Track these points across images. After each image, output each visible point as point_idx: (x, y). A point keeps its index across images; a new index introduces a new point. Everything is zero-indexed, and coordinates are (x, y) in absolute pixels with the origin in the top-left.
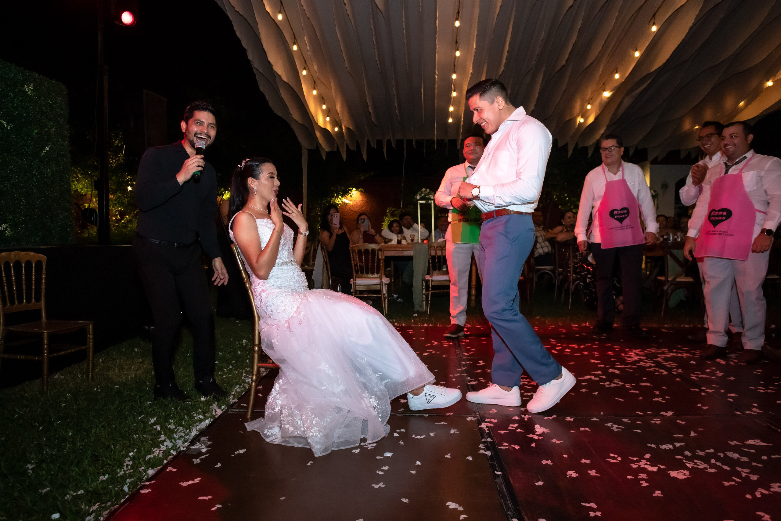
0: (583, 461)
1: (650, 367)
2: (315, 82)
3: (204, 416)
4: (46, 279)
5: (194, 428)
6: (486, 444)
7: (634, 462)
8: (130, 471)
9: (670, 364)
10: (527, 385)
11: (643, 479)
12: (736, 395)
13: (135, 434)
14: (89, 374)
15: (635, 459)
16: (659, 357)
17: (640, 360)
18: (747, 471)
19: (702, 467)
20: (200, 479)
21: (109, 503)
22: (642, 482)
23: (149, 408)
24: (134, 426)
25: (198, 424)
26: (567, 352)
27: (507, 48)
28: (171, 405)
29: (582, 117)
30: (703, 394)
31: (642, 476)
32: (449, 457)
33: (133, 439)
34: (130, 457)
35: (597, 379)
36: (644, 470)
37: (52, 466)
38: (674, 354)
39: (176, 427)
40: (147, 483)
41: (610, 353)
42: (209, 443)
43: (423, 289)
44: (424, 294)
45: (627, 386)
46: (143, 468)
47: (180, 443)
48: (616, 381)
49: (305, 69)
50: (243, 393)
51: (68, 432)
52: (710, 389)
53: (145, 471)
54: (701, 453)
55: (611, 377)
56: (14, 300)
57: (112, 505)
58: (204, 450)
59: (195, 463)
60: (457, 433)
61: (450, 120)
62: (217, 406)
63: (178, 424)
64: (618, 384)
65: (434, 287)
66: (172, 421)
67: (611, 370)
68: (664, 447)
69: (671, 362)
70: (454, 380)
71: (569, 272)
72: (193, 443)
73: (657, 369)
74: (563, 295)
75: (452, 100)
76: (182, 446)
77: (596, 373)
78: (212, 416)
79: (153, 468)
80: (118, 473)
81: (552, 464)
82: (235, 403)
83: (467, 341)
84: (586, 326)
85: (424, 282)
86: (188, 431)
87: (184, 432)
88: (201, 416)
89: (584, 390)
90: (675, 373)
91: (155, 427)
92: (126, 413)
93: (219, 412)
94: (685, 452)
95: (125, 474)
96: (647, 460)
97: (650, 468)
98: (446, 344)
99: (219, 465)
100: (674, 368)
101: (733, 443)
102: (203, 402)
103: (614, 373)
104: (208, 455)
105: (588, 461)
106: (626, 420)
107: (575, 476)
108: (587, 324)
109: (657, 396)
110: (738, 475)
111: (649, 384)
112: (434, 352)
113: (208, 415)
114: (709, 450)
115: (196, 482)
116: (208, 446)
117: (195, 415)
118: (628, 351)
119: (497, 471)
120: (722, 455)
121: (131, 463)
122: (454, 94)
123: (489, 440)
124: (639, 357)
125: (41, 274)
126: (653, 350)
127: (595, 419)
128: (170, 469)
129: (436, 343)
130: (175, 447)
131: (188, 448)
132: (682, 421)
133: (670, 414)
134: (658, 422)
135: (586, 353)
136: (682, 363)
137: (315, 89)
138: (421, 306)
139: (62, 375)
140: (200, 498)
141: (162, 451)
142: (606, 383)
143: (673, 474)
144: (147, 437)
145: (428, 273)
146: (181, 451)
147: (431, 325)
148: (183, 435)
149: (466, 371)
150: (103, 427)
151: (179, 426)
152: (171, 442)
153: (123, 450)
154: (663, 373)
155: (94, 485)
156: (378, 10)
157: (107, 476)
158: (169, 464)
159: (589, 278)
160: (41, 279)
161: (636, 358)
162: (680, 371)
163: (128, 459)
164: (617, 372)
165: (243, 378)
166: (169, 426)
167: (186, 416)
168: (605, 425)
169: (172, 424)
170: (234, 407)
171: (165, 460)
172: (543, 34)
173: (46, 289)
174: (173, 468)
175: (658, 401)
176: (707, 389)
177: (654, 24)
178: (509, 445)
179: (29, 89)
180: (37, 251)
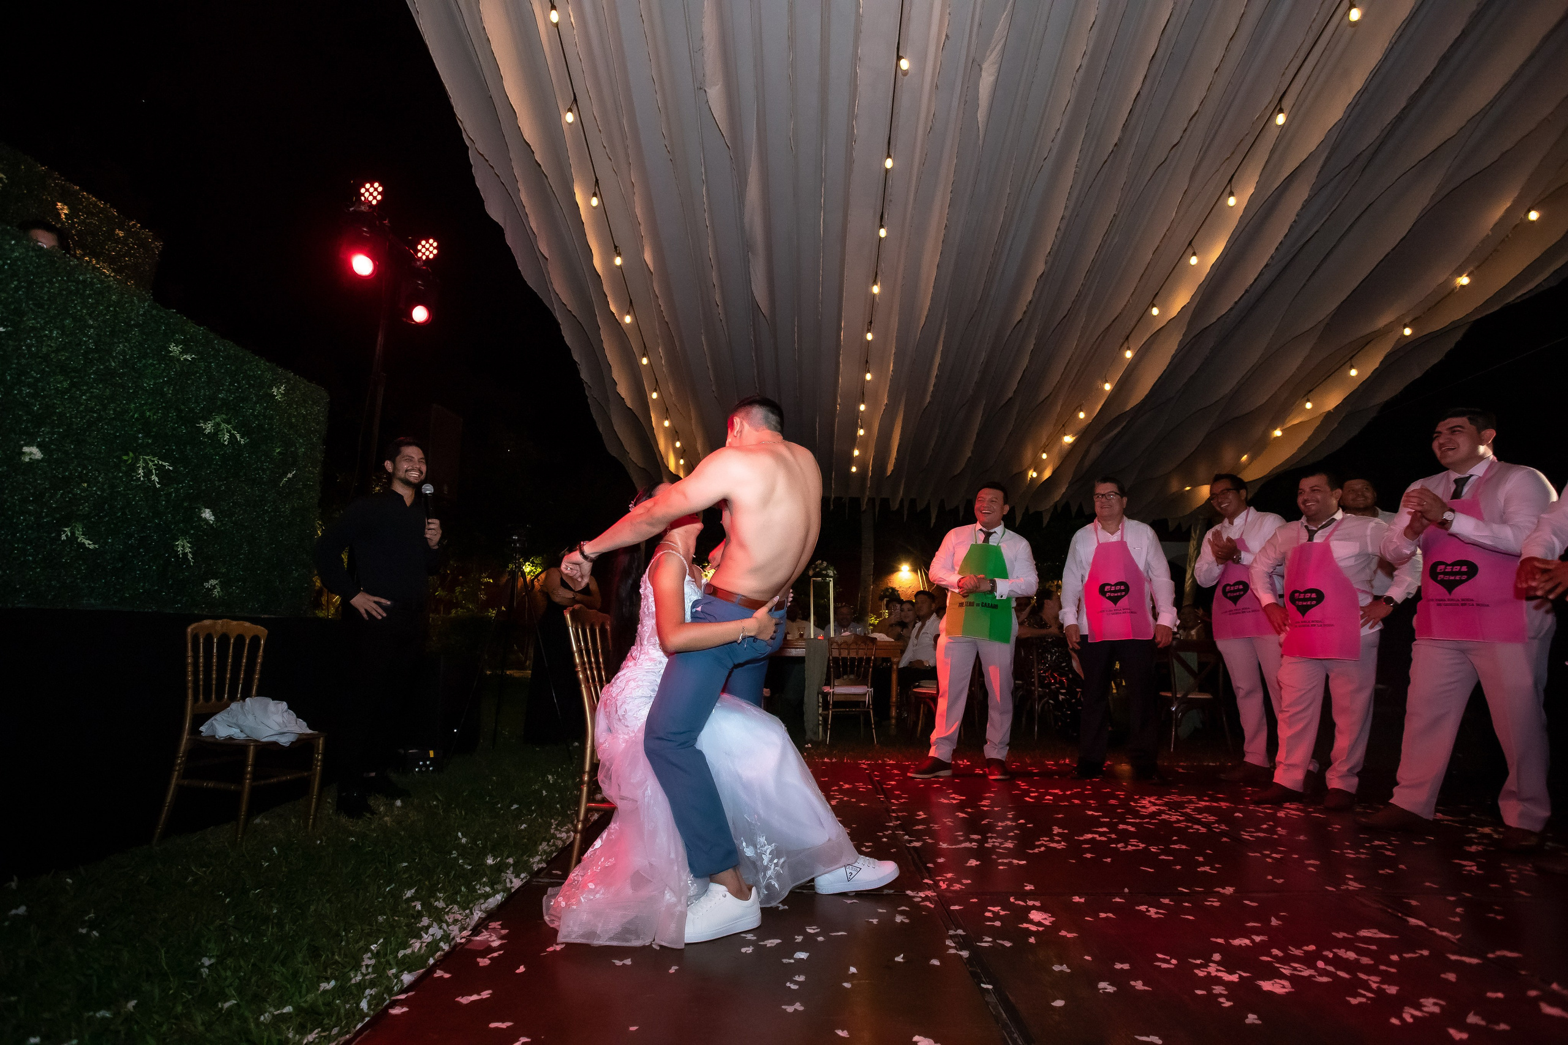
0: (1118, 966)
1: (1178, 821)
3: (492, 888)
4: (262, 664)
5: (477, 908)
6: (957, 940)
7: (1199, 967)
8: (373, 976)
9: (1206, 818)
10: (999, 847)
11: (1221, 995)
12: (1318, 863)
13: (380, 914)
14: (309, 819)
15: (1198, 962)
16: (1187, 807)
17: (1160, 812)
18: (1377, 979)
19: (1306, 973)
20: (490, 992)
21: (335, 1031)
22: (1222, 1000)
23: (404, 873)
24: (378, 901)
25: (482, 901)
26: (1048, 800)
27: (935, 372)
28: (439, 869)
29: (1035, 471)
30: (1269, 860)
31: (1218, 989)
32: (902, 960)
33: (377, 922)
34: (371, 951)
35: (1104, 839)
36: (1218, 981)
37: (242, 963)
38: (1207, 804)
39: (447, 906)
40: (403, 997)
41: (1113, 802)
42: (504, 932)
43: (819, 706)
44: (821, 715)
45: (1153, 849)
46: (394, 971)
47: (455, 930)
48: (1133, 841)
49: (655, 390)
50: (555, 854)
51: (271, 908)
52: (1277, 854)
53: (397, 976)
54: (1298, 952)
55: (1124, 837)
56: (211, 695)
57: (339, 1035)
58: (496, 943)
59: (481, 964)
60: (907, 921)
61: (854, 469)
62: (512, 873)
63: (451, 900)
64: (1138, 846)
65: (836, 704)
66: (442, 895)
67: (1121, 826)
68: (1237, 942)
69: (1206, 815)
70: (885, 840)
71: (1033, 684)
72: (476, 931)
73: (1190, 824)
74: (1024, 719)
75: (858, 440)
76: (460, 936)
77: (1100, 830)
78: (506, 890)
79: (410, 972)
80: (351, 979)
81: (1069, 971)
82: (542, 869)
83: (893, 783)
84: (1065, 763)
85: (820, 696)
86: (467, 911)
87: (460, 914)
88: (488, 889)
89: (1088, 856)
90: (1218, 830)
91: (413, 904)
92: (367, 880)
93: (517, 883)
94: (1272, 950)
95: (363, 980)
96: (1218, 963)
97: (1227, 977)
98: (863, 788)
99: (522, 969)
100: (1214, 823)
101: (1341, 935)
102: (491, 866)
103: (1126, 830)
104: (502, 952)
105: (1126, 966)
106: (1166, 901)
107: (1112, 991)
108: (1067, 761)
109: (1203, 864)
110: (1366, 986)
111: (1184, 847)
112: (845, 799)
113: (498, 887)
114: (1307, 946)
115: (484, 997)
116: (502, 938)
117: (478, 887)
118: (1138, 799)
119: (985, 984)
120: (1331, 955)
121: (373, 962)
122: (861, 432)
123: (960, 932)
124: (1157, 807)
125: (256, 657)
126: (1175, 798)
127: (1118, 900)
128: (439, 973)
129: (847, 786)
130: (446, 938)
131: (469, 941)
132: (1251, 901)
133: (1229, 890)
134: (1217, 904)
135: (1076, 801)
136: (1224, 817)
137: (668, 418)
138: (816, 733)
139: (266, 819)
140: (493, 1025)
141: (425, 944)
142: (1119, 846)
143: (1266, 986)
144: (399, 920)
145: (828, 683)
146: (457, 945)
147: (834, 760)
148: (460, 917)
149: (901, 827)
150: (329, 901)
151: (451, 904)
152: (440, 928)
153: (360, 939)
154: (1199, 829)
155: (310, 997)
157: (333, 983)
158: (438, 966)
159: (1062, 694)
160: (255, 664)
161: (1154, 809)
162: (1223, 827)
163: (369, 955)
164: (1133, 829)
165: (552, 831)
166: (436, 903)
167: (463, 888)
168: (1137, 908)
169: (441, 901)
170: (541, 875)
171: (431, 959)
172: (983, 356)
173: (260, 680)
174: (446, 972)
175: (1205, 871)
176: (1272, 853)
177: (1129, 348)
178: (994, 941)
179: (278, 392)
180: (255, 621)
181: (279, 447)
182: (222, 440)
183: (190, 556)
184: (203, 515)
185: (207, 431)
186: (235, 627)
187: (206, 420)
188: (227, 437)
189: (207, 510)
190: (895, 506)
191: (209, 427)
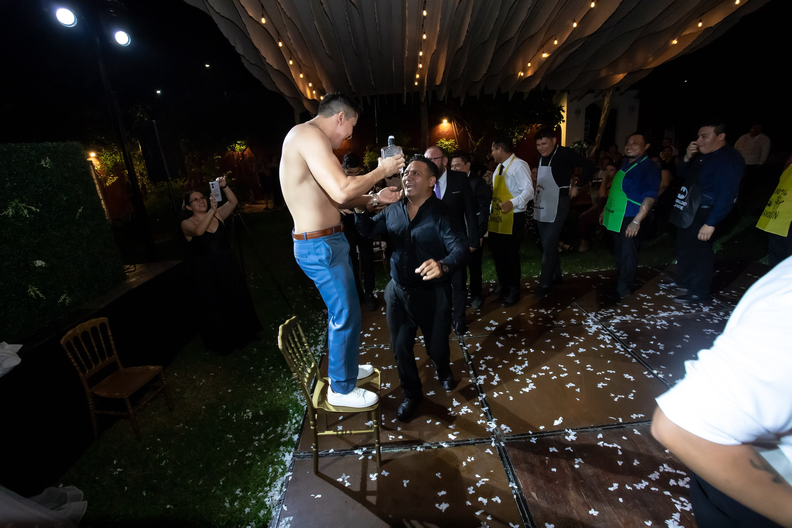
2: (300, 66)
29: (522, 72)
49: (291, 59)
61: (416, 84)
69: (621, 332)
73: (615, 345)
75: (418, 70)
77: (569, 353)
90: (629, 350)
93: (288, 458)
100: (626, 342)
103: (582, 352)
111: (614, 371)
118: (586, 317)
122: (420, 66)
126: (604, 313)
133: (641, 417)
135: (554, 322)
136: (630, 332)
137: (301, 73)
143: (670, 523)
154: (620, 350)
156: (352, 4)
161: (595, 328)
162: (632, 346)
170: (299, 448)
179: (46, 163)
180: (96, 316)
181: (64, 197)
182: (24, 215)
183: (41, 295)
184: (37, 265)
185: (11, 214)
186: (88, 325)
187: (6, 208)
188: (26, 212)
189: (38, 261)
190: (441, 99)
191: (10, 212)
